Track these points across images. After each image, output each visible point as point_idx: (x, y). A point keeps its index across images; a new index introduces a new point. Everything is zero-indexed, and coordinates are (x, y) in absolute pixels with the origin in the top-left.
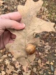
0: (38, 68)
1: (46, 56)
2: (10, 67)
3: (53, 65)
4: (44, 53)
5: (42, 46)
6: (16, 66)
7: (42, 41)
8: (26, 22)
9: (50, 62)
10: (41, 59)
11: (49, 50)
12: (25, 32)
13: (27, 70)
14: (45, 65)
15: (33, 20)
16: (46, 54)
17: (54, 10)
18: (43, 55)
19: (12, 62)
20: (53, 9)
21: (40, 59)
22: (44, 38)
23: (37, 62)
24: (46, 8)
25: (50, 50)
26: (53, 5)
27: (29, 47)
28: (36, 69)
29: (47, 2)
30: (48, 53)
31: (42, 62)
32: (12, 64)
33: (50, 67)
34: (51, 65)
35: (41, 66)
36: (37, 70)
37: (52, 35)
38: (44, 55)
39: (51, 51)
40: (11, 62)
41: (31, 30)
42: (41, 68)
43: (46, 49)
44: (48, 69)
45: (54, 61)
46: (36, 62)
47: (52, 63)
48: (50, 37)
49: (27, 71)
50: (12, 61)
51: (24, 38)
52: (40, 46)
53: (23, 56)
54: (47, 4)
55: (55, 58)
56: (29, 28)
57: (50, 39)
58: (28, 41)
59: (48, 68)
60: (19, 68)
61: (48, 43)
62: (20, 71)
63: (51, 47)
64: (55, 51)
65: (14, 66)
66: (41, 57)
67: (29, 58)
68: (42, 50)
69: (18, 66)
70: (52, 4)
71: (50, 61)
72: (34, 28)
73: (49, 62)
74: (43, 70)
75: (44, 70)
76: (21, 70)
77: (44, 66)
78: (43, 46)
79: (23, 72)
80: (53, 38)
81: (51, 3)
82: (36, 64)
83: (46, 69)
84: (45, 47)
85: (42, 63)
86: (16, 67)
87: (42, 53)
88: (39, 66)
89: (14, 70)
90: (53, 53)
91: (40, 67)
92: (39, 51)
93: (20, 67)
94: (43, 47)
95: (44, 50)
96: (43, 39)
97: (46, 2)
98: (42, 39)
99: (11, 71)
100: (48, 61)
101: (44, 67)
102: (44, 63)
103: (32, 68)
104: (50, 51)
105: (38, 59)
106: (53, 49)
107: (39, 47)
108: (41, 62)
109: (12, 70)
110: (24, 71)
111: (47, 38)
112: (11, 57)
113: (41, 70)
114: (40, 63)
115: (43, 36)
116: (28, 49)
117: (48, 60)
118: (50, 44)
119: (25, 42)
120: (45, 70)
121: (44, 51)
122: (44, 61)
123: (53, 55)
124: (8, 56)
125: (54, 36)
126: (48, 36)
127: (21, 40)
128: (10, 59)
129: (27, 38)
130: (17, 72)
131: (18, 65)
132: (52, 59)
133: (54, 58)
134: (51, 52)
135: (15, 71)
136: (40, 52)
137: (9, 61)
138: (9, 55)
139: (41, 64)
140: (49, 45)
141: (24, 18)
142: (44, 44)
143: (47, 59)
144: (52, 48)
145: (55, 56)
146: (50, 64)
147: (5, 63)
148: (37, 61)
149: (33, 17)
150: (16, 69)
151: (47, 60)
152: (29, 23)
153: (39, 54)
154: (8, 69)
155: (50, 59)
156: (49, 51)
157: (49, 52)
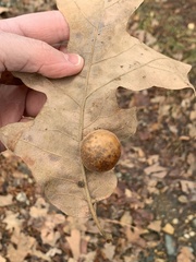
0: (120, 246)
1: (149, 202)
2: (20, 239)
3: (172, 236)
4: (144, 191)
5: (135, 168)
6: (43, 235)
7: (136, 149)
8: (88, 49)
9: (163, 225)
10: (132, 212)
11: (159, 183)
12: (80, 86)
13: (81, 251)
14: (146, 234)
15: (113, 41)
16: (149, 196)
17: (179, 44)
18: (139, 197)
19: (30, 223)
20: (176, 39)
21: (128, 213)
22: (142, 138)
23: (116, 222)
24: (154, 35)
25: (164, 183)
26: (177, 25)
27: (99, 137)
28: (114, 247)
29: (154, 17)
30: (157, 192)
31: (136, 223)
32: (31, 230)
33: (164, 240)
34: (165, 233)
35: (132, 237)
36: (117, 252)
37: (173, 129)
38: (142, 200)
39: (168, 185)
40: (25, 224)
41: (104, 79)
42: (130, 246)
43: (150, 176)
44: (156, 247)
45: (176, 221)
46: (114, 225)
47: (169, 229)
48: (164, 137)
49: (83, 256)
50: (29, 217)
51: (76, 105)
52: (131, 166)
53: (71, 178)
54: (155, 23)
55: (181, 211)
56: (100, 70)
57: (165, 142)
58: (94, 118)
59: (154, 244)
60: (52, 244)
61: (156, 157)
62: (56, 254)
63: (169, 172)
64: (180, 186)
65: (37, 235)
66: (132, 206)
67: (92, 185)
68: (135, 180)
69: (50, 238)
70: (173, 22)
71: (163, 220)
72: (120, 71)
73: (159, 223)
74: (139, 250)
75: (141, 253)
76: (60, 252)
77: (142, 236)
78: (138, 167)
79: (66, 258)
80: (174, 139)
81: (170, 19)
82: (115, 230)
83: (148, 250)
84: (148, 171)
85: (136, 229)
86: (45, 241)
87: (136, 191)
88: (124, 236)
89: (37, 249)
90: (174, 191)
91: (127, 240)
92: (127, 184)
93: (58, 241)
94: (141, 172)
95: (142, 180)
96: (141, 143)
97: (152, 14)
98: (138, 143)
99: (25, 254)
100: (155, 219)
101: (142, 242)
102: (143, 227)
103: (101, 245)
104: (163, 187)
105: (122, 214)
106: (173, 178)
107: (124, 171)
108: (133, 225)
109: (30, 252)
110: (71, 255)
111: (153, 139)
112: (28, 203)
113: (129, 251)
114: (129, 226)
115: (140, 133)
116: (93, 145)
117: (155, 216)
118: (163, 160)
119: (81, 124)
120: (145, 251)
121: (143, 185)
122: (143, 219)
123: (173, 199)
124: (14, 199)
125: (179, 134)
126: (157, 133)
127: (63, 113)
128: (23, 211)
129: (89, 106)
130: (46, 257)
131: (52, 233)
132: (171, 214)
133: (178, 210)
134: (166, 188)
135: (39, 254)
136: (129, 188)
137: (19, 218)
138: (21, 197)
139: (132, 230)
140: (161, 165)
141: (78, 35)
142: (144, 160)
143: (154, 213)
144: (172, 174)
145: (179, 203)
146: (162, 231)
147: (6, 224)
148: (119, 219)
149: (113, 32)
150: (44, 248)
151: (152, 217)
152: (98, 52)
153: (124, 196)
154: (15, 246)
155: (165, 213)
156: (159, 185)
157: (160, 189)
